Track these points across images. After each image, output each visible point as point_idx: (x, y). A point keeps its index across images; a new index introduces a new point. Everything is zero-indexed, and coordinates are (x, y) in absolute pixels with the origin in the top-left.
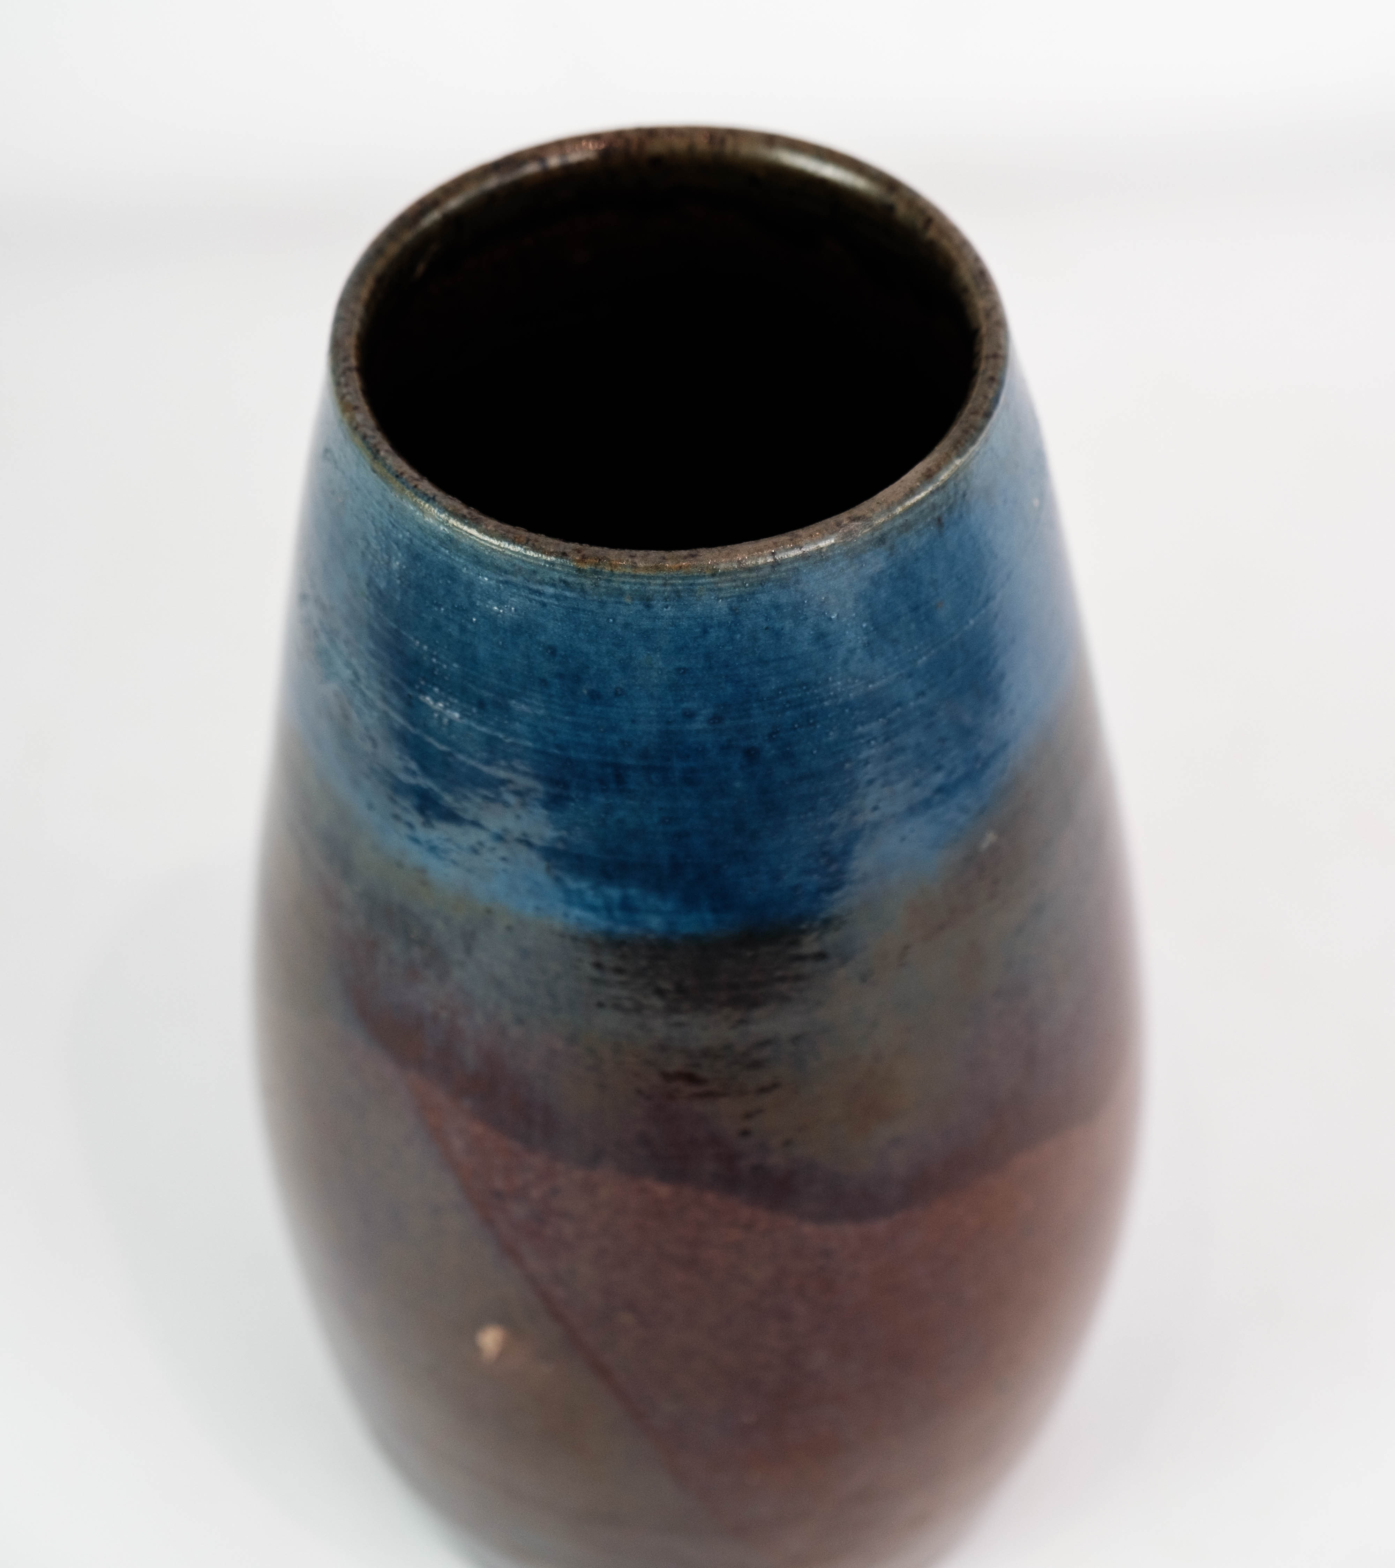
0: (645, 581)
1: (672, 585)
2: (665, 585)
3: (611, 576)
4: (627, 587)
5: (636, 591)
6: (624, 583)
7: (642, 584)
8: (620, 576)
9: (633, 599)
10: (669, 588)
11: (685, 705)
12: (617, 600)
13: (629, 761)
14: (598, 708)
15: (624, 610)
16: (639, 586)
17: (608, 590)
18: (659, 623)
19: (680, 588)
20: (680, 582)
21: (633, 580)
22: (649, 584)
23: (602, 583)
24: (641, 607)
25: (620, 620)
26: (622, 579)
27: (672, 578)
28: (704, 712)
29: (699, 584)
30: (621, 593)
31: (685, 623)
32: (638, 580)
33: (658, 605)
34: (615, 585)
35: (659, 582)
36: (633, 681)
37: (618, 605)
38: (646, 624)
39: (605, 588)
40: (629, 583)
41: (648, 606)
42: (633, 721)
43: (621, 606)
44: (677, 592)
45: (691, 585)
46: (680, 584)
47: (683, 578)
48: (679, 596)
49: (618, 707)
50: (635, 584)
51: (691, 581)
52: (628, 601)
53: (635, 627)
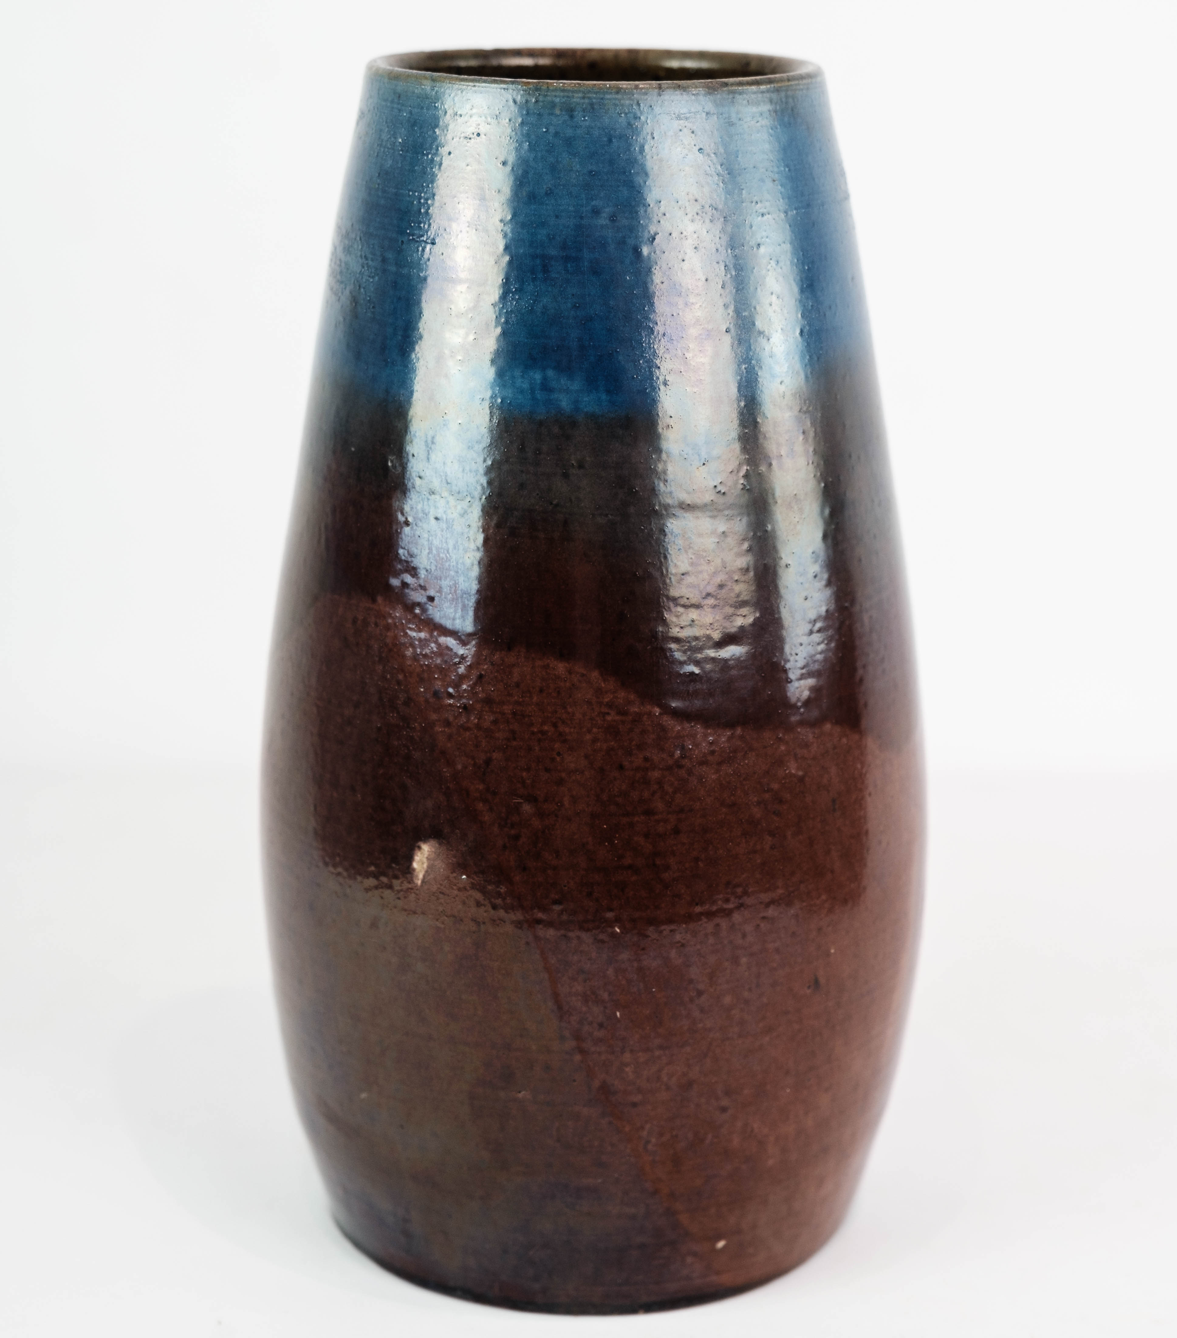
0: (571, 94)
1: (589, 98)
2: (584, 98)
3: (547, 92)
4: (558, 100)
5: (564, 103)
6: (556, 96)
7: (568, 97)
8: (553, 91)
9: (561, 110)
10: (587, 101)
11: (593, 203)
12: (550, 112)
13: (553, 252)
14: (533, 207)
15: (554, 120)
16: (565, 98)
17: (544, 104)
18: (579, 132)
19: (594, 101)
20: (594, 96)
21: (562, 94)
22: (573, 97)
23: (541, 98)
24: (566, 117)
25: (552, 129)
26: (554, 94)
27: (589, 92)
28: (607, 210)
29: (608, 99)
30: (553, 105)
31: (596, 133)
32: (566, 94)
33: (578, 115)
34: (549, 98)
35: (580, 95)
36: (559, 181)
37: (551, 116)
38: (569, 132)
39: (543, 102)
40: (559, 96)
41: (572, 117)
42: (557, 217)
43: (552, 117)
44: (592, 105)
45: (602, 99)
46: (595, 98)
47: (596, 93)
48: (593, 108)
49: (547, 204)
50: (563, 97)
51: (602, 96)
52: (557, 112)
53: (562, 135)
